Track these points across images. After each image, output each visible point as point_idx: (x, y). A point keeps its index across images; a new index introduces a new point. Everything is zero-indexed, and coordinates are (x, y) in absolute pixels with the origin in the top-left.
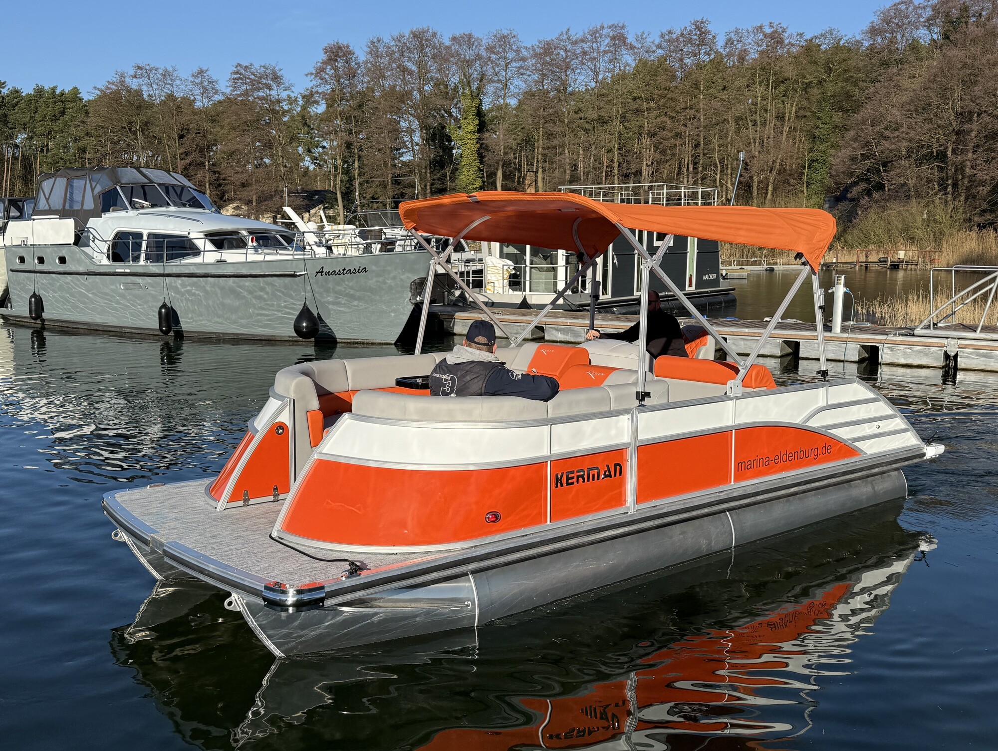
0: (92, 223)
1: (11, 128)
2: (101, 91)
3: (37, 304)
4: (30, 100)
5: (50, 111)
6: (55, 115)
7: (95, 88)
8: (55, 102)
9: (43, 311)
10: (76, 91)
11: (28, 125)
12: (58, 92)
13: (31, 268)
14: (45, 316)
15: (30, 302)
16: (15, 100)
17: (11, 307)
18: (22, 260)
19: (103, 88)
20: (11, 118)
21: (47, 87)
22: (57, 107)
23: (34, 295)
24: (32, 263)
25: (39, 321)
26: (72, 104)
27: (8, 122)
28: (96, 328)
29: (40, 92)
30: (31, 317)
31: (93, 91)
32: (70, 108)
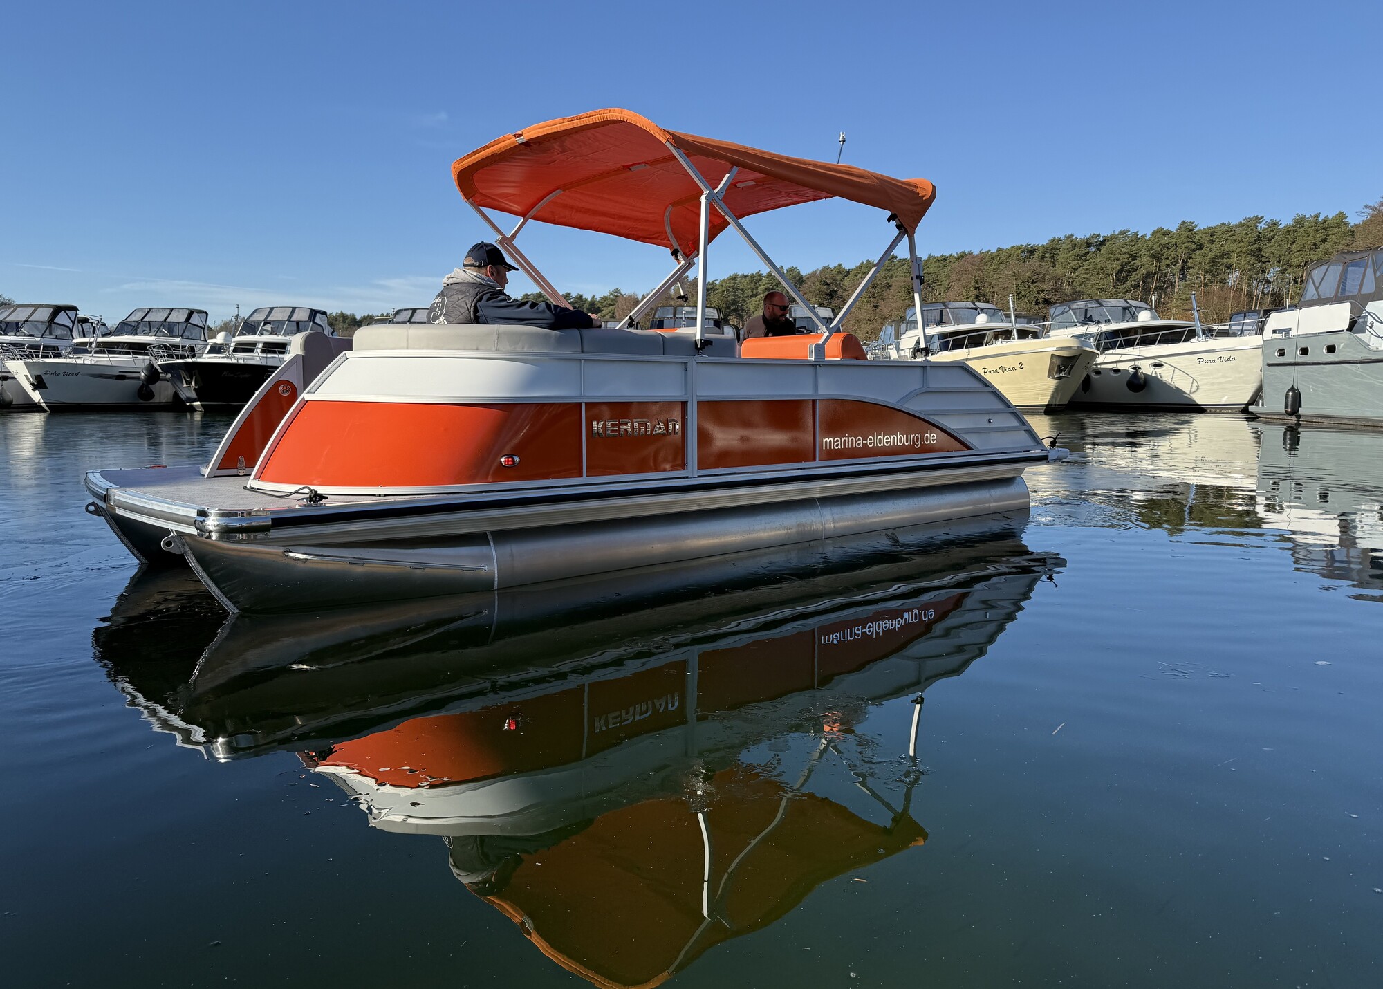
0: (1372, 307)
1: (1265, 262)
2: (1373, 209)
3: (1295, 400)
4: (1288, 230)
5: (1310, 241)
6: (1315, 244)
7: (1366, 207)
8: (1317, 230)
9: (1300, 406)
10: (1342, 216)
11: (1283, 257)
12: (1320, 219)
13: (1293, 361)
14: (1301, 411)
15: (1287, 397)
16: (1272, 233)
17: (1263, 405)
18: (1282, 353)
19: (1376, 205)
20: (1265, 252)
21: (1309, 214)
22: (1318, 235)
23: (1292, 389)
24: (1293, 355)
25: (1294, 418)
26: (1336, 230)
27: (1262, 256)
28: (1364, 423)
29: (1300, 221)
30: (1288, 413)
31: (1363, 211)
32: (1333, 234)
